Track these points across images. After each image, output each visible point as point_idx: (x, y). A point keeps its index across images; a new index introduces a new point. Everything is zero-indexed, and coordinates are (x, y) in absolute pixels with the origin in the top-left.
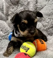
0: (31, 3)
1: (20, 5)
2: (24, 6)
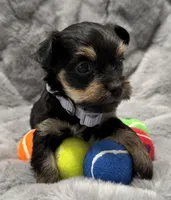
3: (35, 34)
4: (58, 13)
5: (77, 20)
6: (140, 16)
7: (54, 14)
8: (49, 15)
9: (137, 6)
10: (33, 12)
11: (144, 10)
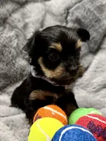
0: (31, 25)
1: (7, 26)
2: (17, 30)
3: (7, 36)
4: (27, 20)
5: (42, 27)
6: (93, 26)
7: (24, 21)
8: (19, 21)
9: (91, 17)
10: (7, 18)
11: (96, 21)
